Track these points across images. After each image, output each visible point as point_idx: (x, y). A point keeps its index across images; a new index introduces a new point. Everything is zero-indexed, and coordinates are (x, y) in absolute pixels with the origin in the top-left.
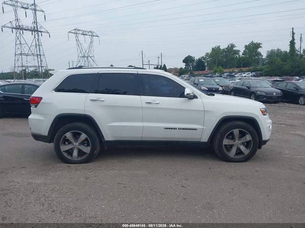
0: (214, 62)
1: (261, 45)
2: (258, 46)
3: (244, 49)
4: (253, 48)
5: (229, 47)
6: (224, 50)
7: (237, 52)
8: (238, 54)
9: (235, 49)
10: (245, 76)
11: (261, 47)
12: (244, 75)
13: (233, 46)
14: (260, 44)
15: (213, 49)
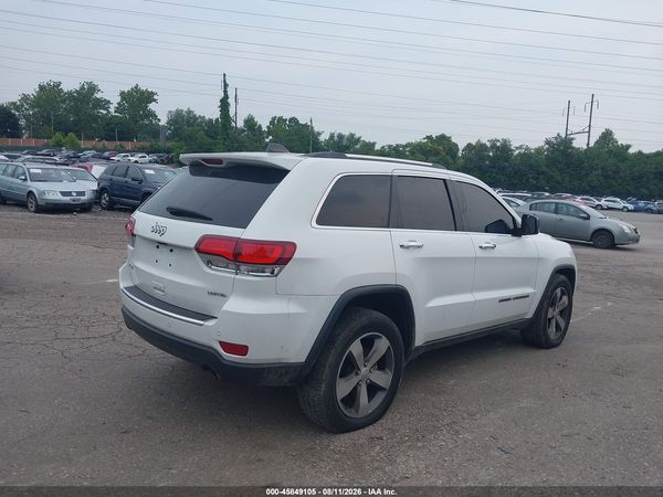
0: (47, 121)
1: (155, 97)
2: (149, 97)
3: (119, 99)
4: (138, 100)
5: (82, 88)
6: (70, 93)
7: (105, 104)
8: (106, 109)
9: (99, 95)
10: (136, 162)
11: (155, 100)
12: (133, 159)
13: (93, 88)
14: (153, 94)
15: (42, 88)
